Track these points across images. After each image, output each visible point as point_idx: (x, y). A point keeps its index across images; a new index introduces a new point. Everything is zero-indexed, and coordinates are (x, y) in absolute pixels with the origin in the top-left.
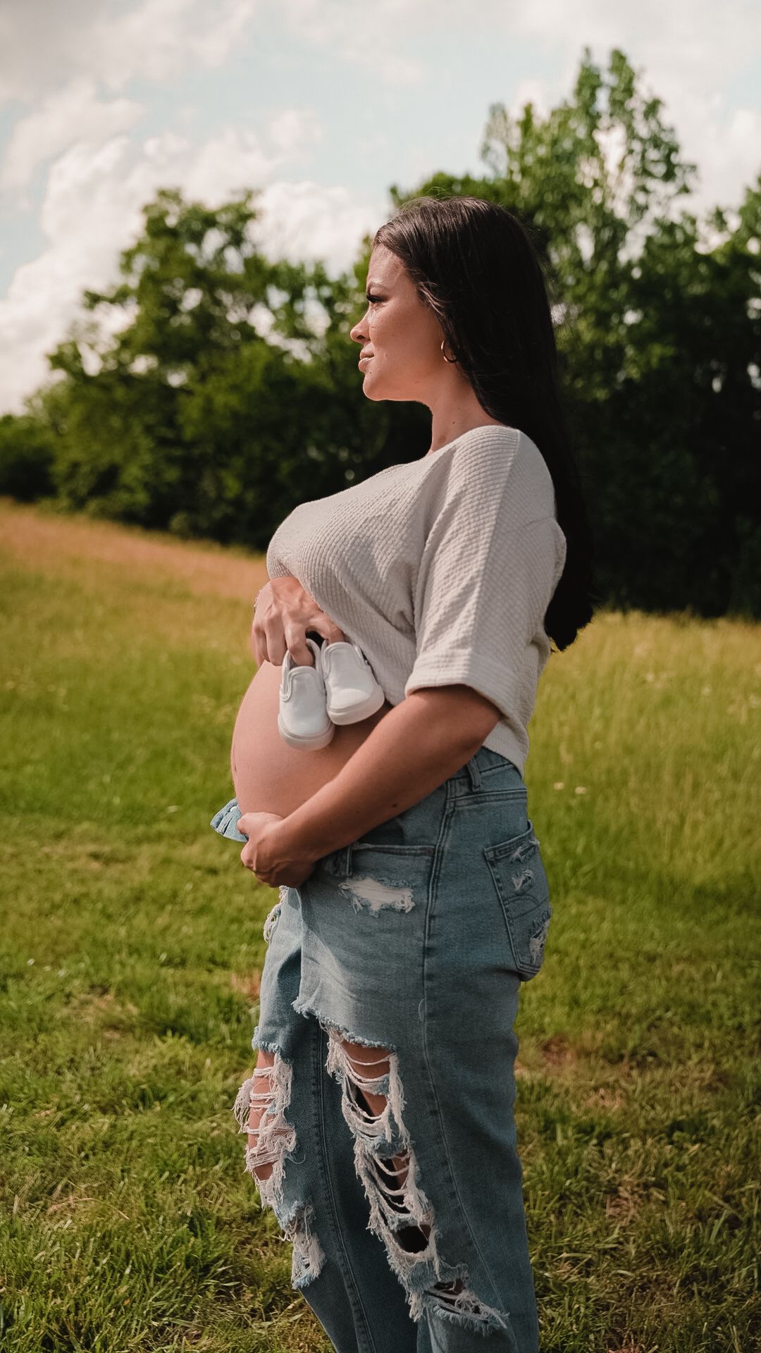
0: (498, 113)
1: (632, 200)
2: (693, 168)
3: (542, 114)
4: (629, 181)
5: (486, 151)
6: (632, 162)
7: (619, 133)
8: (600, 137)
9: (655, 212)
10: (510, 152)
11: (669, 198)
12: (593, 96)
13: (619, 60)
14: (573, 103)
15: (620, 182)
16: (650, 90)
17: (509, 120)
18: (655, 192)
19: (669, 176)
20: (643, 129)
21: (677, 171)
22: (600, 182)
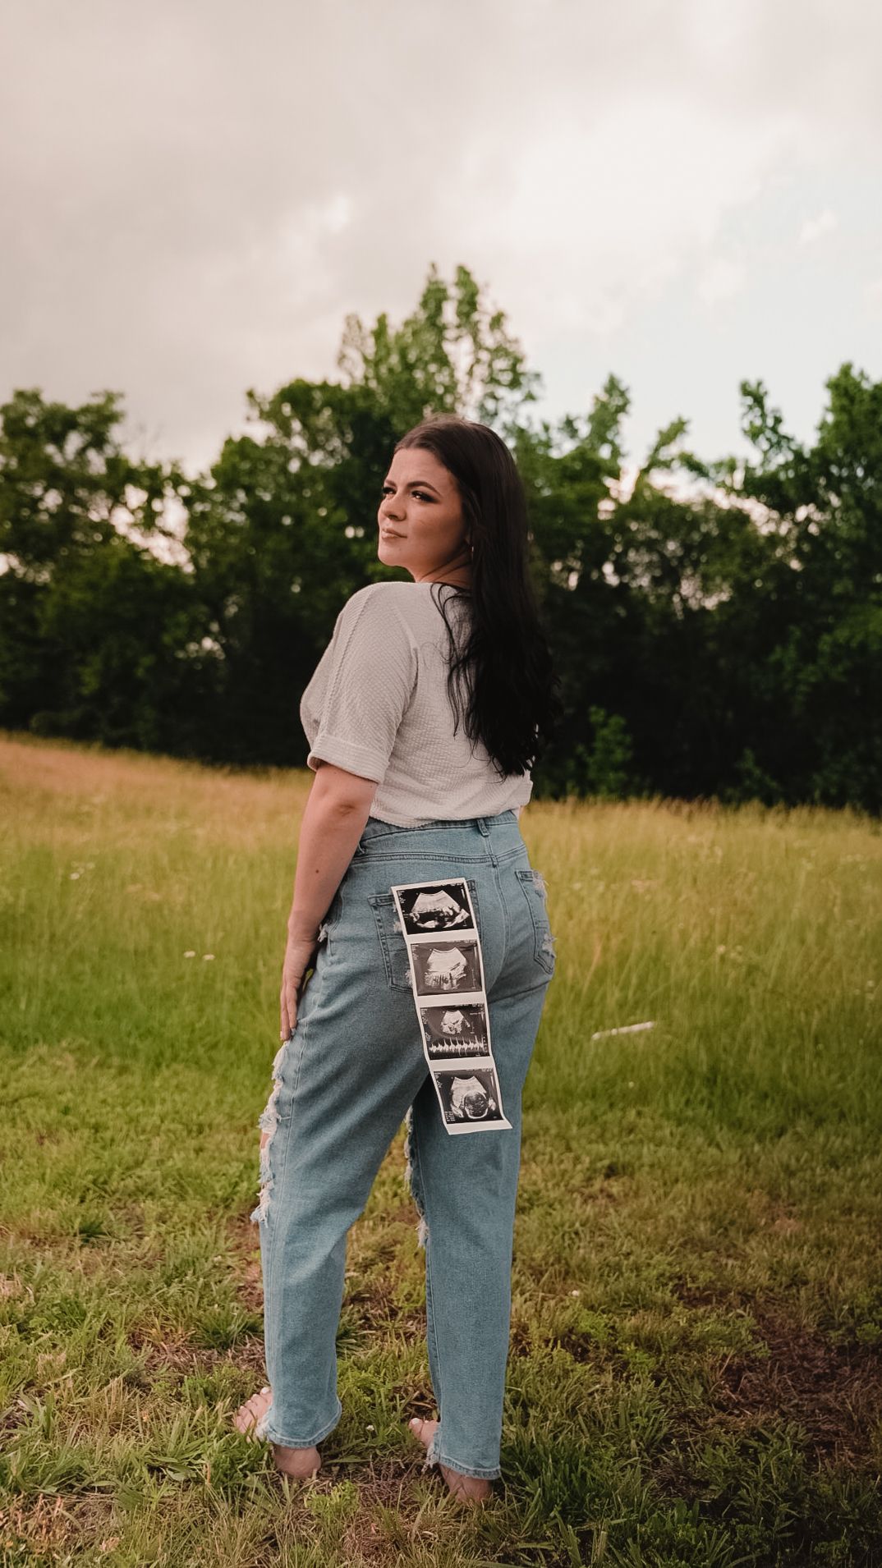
0: (353, 322)
1: (482, 407)
2: (538, 376)
3: (395, 325)
4: (478, 390)
5: (342, 358)
6: (481, 371)
7: (467, 344)
8: (448, 347)
9: (506, 417)
10: (366, 360)
11: (517, 405)
12: (439, 310)
13: (464, 277)
14: (423, 316)
15: (469, 389)
16: (494, 303)
17: (363, 330)
18: (502, 398)
19: (515, 384)
20: (489, 339)
21: (523, 380)
22: (451, 388)
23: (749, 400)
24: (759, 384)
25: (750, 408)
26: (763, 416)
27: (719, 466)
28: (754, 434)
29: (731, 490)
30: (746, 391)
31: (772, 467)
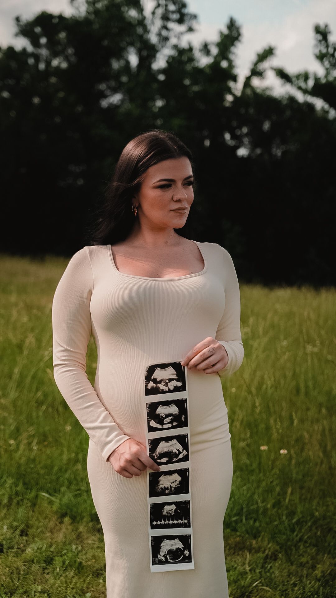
1: (159, 35)
2: (195, 17)
4: (158, 23)
6: (160, 11)
9: (173, 41)
11: (182, 33)
15: (153, 23)
18: (172, 29)
19: (181, 21)
21: (186, 18)
22: (142, 22)
23: (320, 37)
24: (326, 26)
25: (320, 41)
26: (327, 46)
27: (298, 77)
28: (321, 57)
29: (305, 91)
30: (318, 30)
31: (331, 79)
